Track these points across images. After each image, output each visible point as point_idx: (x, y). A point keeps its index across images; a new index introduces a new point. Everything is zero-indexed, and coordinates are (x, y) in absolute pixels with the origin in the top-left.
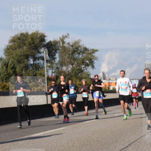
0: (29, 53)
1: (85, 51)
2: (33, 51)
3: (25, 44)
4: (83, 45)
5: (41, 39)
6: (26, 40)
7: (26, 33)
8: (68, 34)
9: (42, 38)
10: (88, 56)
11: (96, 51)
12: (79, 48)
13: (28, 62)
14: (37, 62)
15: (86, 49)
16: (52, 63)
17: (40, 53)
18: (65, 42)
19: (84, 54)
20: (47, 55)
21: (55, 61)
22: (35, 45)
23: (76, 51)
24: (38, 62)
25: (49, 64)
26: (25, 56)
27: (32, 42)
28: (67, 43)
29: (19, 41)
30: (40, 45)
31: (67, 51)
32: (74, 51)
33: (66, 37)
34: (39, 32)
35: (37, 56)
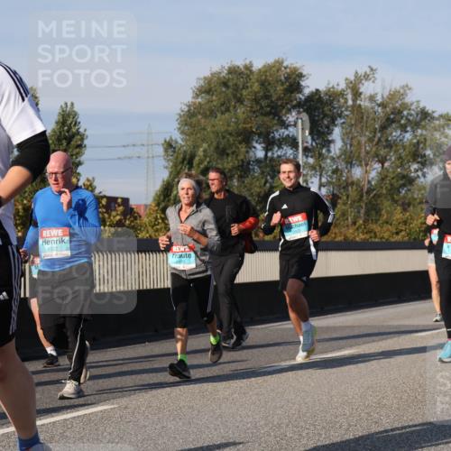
0: (251, 127)
1: (422, 120)
2: (266, 119)
3: (240, 101)
4: (418, 102)
5: (291, 85)
6: (245, 87)
7: (245, 67)
8: (372, 70)
9: (293, 81)
10: (433, 135)
12: (405, 113)
13: (247, 152)
14: (276, 152)
15: (425, 115)
16: (320, 155)
17: (285, 125)
18: (361, 94)
19: (419, 131)
20: (307, 132)
21: (329, 151)
22: (272, 102)
23: (393, 121)
24: (279, 153)
25: (311, 161)
26: (239, 134)
27: (262, 94)
28: (368, 94)
29: (224, 89)
30: (287, 104)
31: (367, 121)
32: (388, 119)
33: (366, 80)
34: (285, 64)
35: (277, 136)
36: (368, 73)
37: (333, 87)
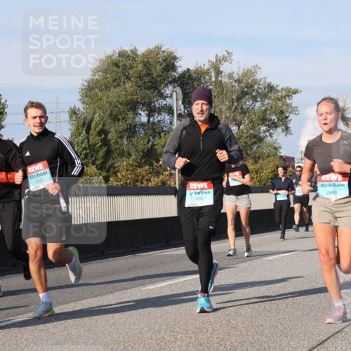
0: (137, 99)
1: (268, 92)
2: (148, 92)
3: (128, 78)
4: (265, 78)
5: (167, 66)
6: (131, 68)
7: (132, 51)
8: (228, 53)
9: (169, 63)
10: (277, 104)
11: (296, 92)
12: (256, 87)
13: (134, 118)
14: (157, 118)
15: (271, 88)
17: (164, 98)
18: (222, 72)
19: (267, 101)
20: (180, 102)
22: (153, 78)
23: (247, 93)
24: (159, 119)
26: (127, 103)
27: (144, 72)
28: (227, 73)
29: (115, 69)
30: (164, 80)
31: (226, 94)
32: (243, 92)
33: (225, 61)
34: (163, 49)
35: (157, 106)
36: (226, 55)
37: (200, 67)
